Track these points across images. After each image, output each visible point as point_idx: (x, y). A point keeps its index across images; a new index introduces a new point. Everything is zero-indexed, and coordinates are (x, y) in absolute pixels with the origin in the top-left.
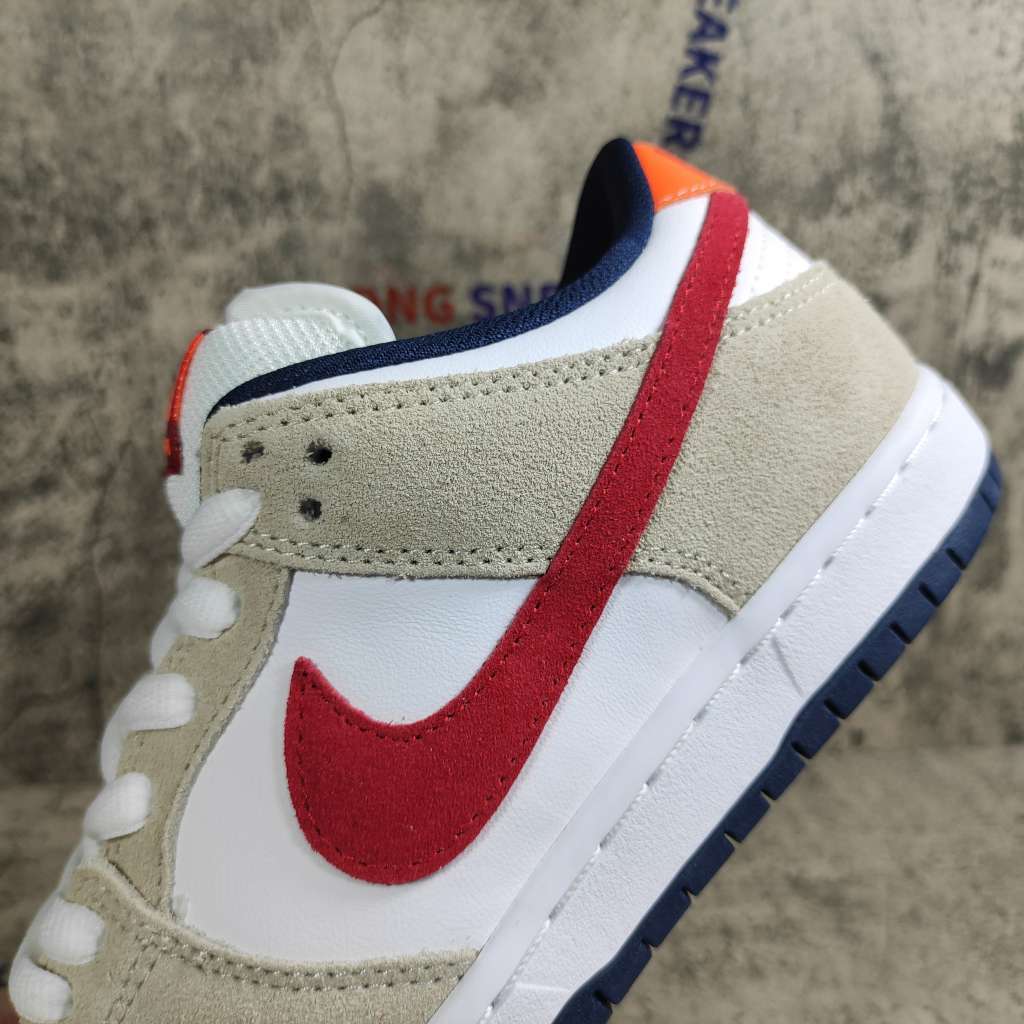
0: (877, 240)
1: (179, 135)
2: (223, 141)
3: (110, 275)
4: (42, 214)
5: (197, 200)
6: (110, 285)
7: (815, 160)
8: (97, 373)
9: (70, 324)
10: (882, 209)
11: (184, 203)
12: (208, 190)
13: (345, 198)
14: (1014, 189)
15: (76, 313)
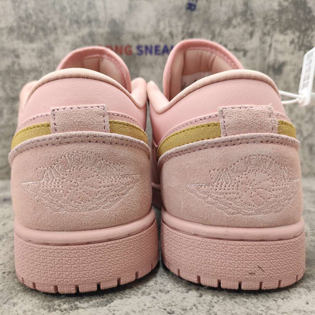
0: (243, 35)
1: (64, 6)
2: (75, 8)
3: (45, 41)
4: (29, 26)
5: (68, 23)
6: (45, 44)
7: (226, 14)
8: (40, 67)
9: (34, 54)
10: (244, 27)
11: (64, 23)
12: (71, 20)
13: (105, 22)
14: (280, 22)
15: (36, 51)
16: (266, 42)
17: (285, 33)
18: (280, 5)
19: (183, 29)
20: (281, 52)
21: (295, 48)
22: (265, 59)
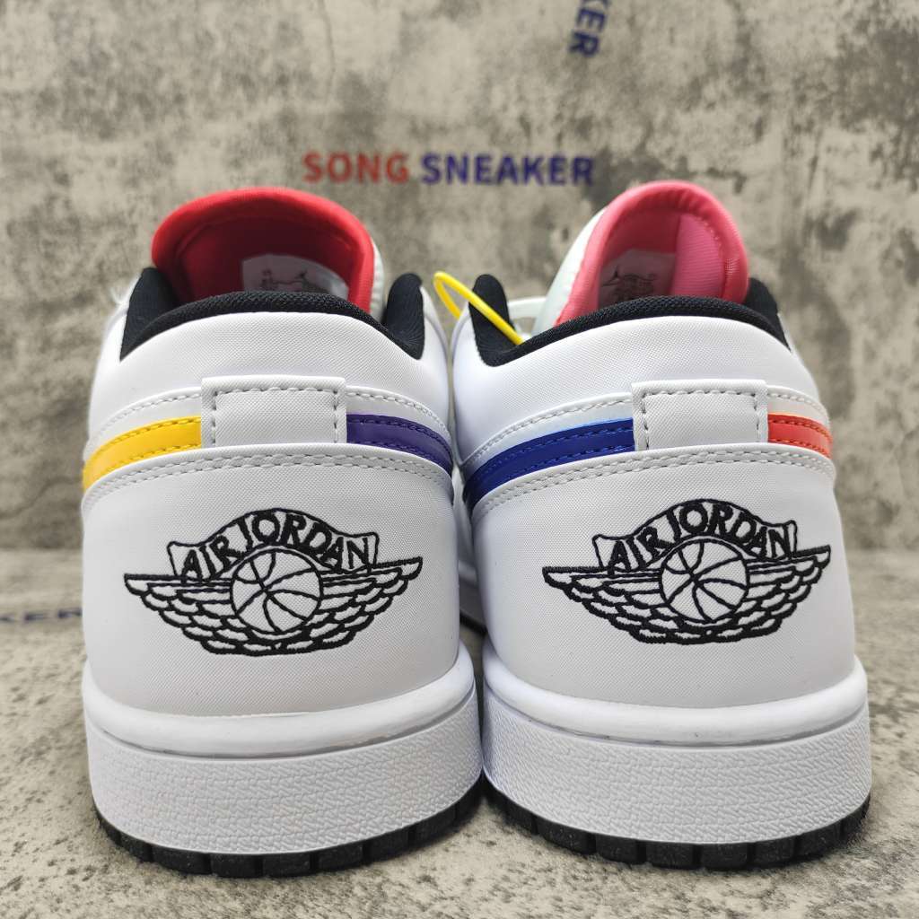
0: (736, 129)
1: (207, 34)
2: (239, 38)
3: (149, 136)
4: (101, 89)
5: (217, 82)
6: (146, 145)
7: (686, 66)
8: (131, 212)
9: (114, 173)
10: (739, 105)
11: (207, 83)
12: (226, 75)
13: (329, 84)
14: (841, 92)
15: (119, 164)
16: (802, 152)
17: (858, 126)
18: (843, 44)
19: (559, 108)
20: (844, 183)
21: (885, 172)
22: (797, 201)
